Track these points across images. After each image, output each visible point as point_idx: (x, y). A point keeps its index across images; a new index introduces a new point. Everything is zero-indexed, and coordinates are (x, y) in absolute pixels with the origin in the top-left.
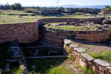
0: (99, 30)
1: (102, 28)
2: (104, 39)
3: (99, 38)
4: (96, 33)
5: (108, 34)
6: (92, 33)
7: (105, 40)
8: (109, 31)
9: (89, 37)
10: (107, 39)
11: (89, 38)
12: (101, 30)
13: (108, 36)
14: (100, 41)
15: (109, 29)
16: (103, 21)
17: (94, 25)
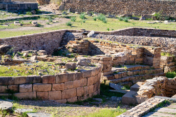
0: (70, 72)
1: (77, 68)
2: (83, 96)
3: (72, 93)
4: (65, 79)
5: (91, 82)
6: (57, 80)
7: (86, 98)
8: (93, 73)
9: (52, 90)
10: (90, 95)
11: (51, 93)
12: (76, 72)
13: (92, 86)
14: (75, 99)
15: (92, 68)
16: (69, 45)
17: (52, 60)
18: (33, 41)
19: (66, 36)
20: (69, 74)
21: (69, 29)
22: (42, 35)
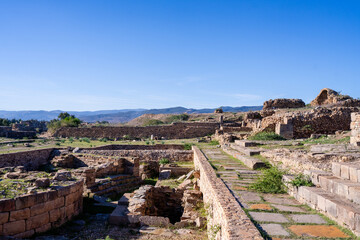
18: (17, 158)
19: (54, 152)
20: (37, 195)
21: (57, 147)
22: (33, 152)
